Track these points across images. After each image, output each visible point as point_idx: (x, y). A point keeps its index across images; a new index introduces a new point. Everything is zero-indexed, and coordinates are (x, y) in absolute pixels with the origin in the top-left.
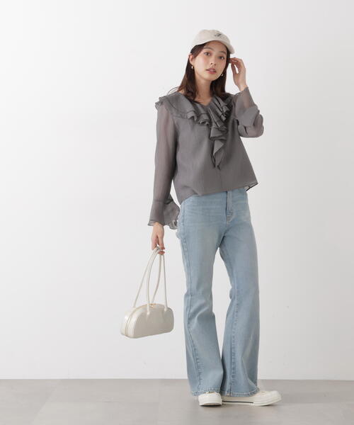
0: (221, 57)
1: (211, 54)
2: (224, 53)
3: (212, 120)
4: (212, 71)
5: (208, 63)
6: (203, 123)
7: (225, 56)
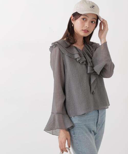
0: (92, 22)
1: (86, 20)
2: (96, 19)
3: (88, 61)
4: (86, 31)
5: (84, 25)
6: (83, 62)
7: (96, 21)
